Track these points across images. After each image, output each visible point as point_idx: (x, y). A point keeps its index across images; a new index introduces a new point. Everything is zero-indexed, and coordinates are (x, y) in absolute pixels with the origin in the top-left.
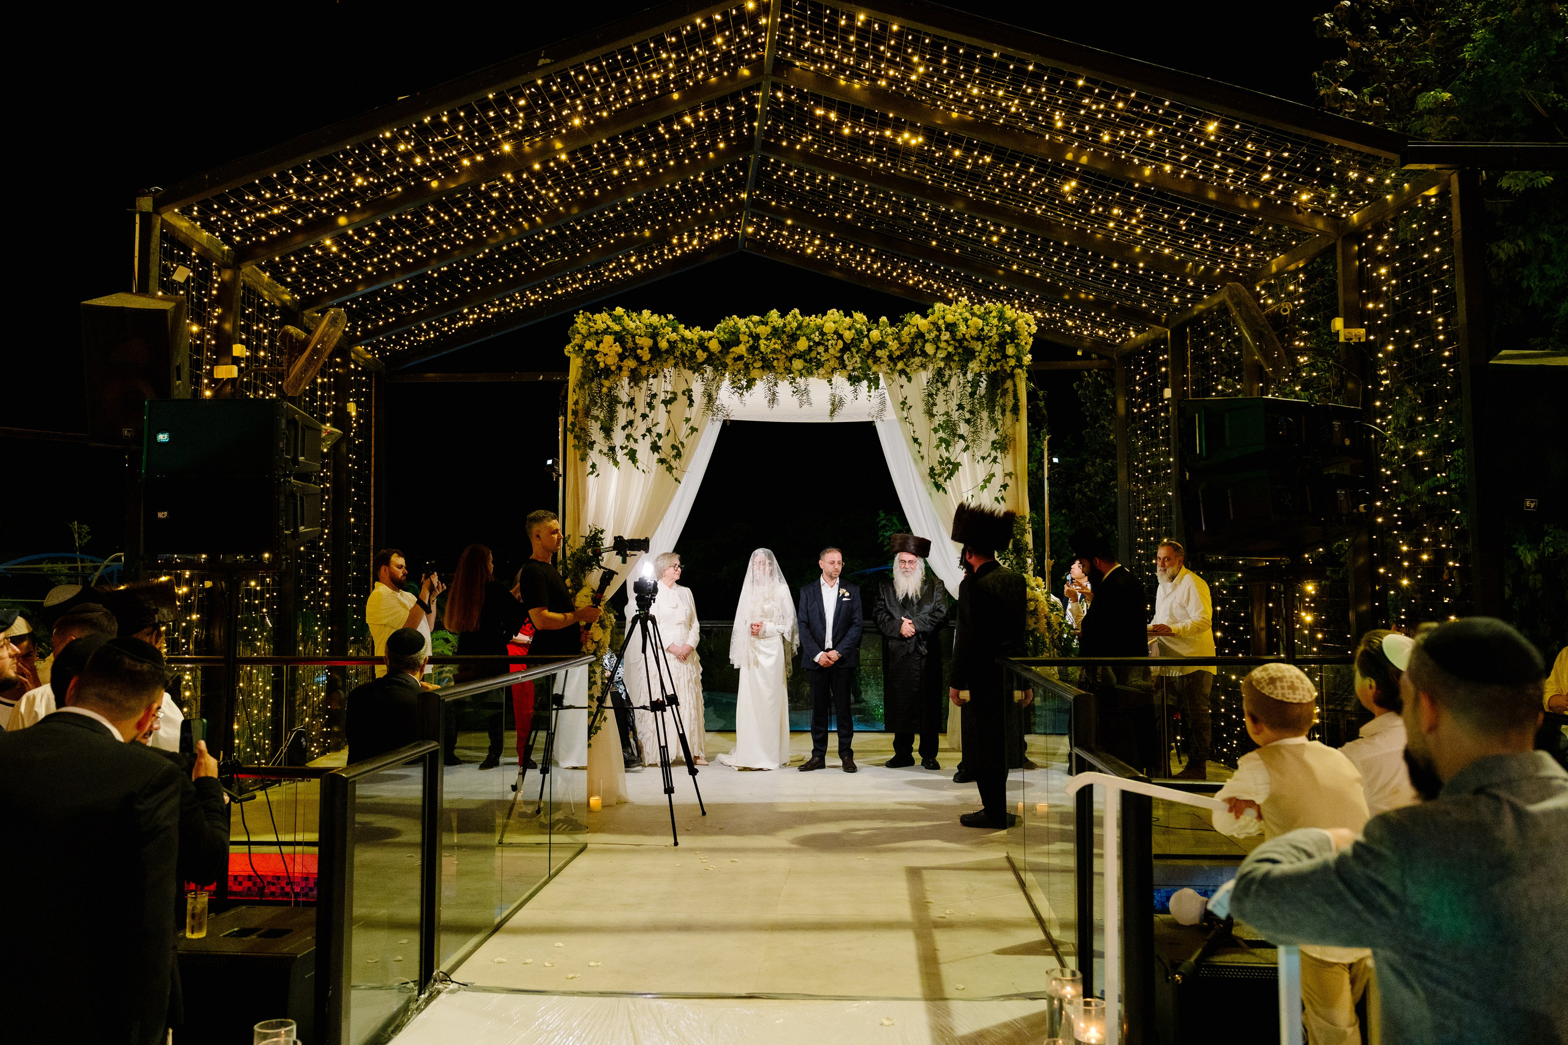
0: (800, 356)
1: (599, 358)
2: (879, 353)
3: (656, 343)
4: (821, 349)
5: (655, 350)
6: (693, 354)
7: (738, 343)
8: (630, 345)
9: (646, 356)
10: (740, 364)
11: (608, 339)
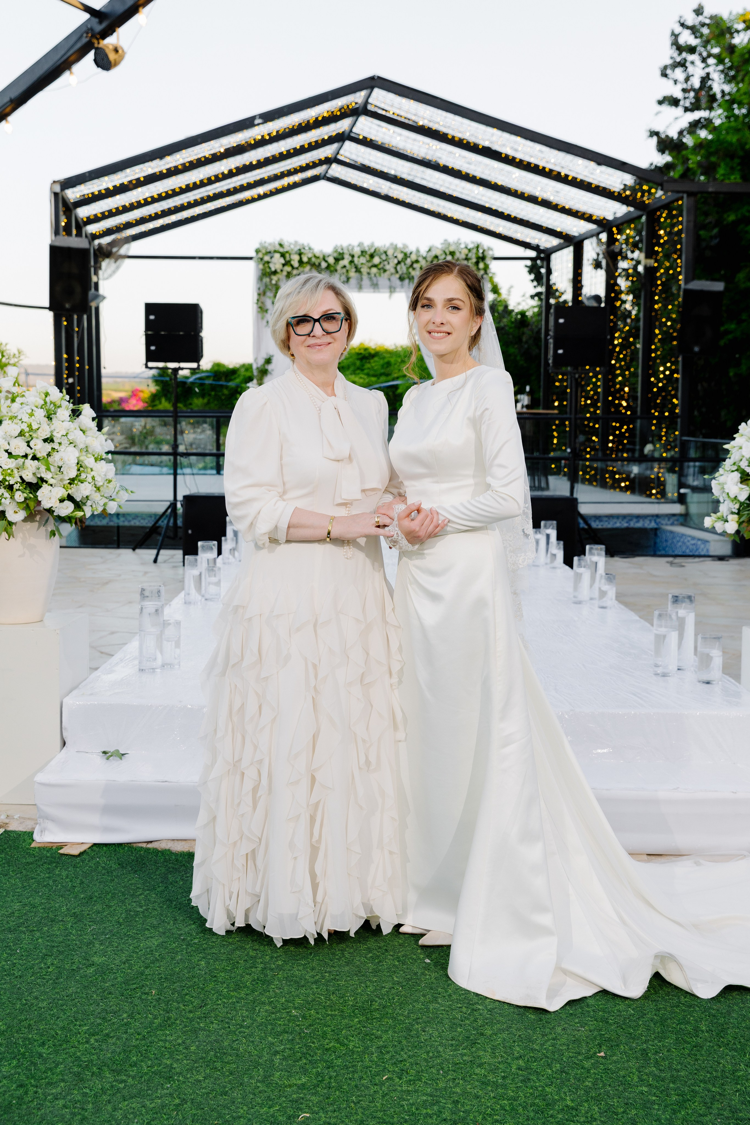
0: (375, 266)
1: (271, 265)
2: (415, 265)
3: (301, 258)
4: (386, 263)
5: (301, 262)
6: (320, 264)
7: (343, 259)
8: (288, 259)
9: (296, 264)
10: (344, 270)
11: (277, 256)
